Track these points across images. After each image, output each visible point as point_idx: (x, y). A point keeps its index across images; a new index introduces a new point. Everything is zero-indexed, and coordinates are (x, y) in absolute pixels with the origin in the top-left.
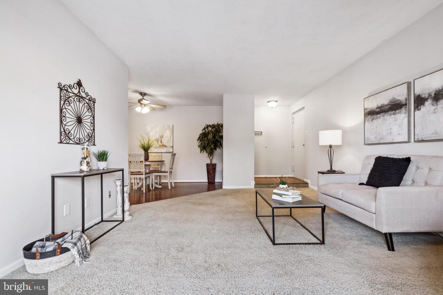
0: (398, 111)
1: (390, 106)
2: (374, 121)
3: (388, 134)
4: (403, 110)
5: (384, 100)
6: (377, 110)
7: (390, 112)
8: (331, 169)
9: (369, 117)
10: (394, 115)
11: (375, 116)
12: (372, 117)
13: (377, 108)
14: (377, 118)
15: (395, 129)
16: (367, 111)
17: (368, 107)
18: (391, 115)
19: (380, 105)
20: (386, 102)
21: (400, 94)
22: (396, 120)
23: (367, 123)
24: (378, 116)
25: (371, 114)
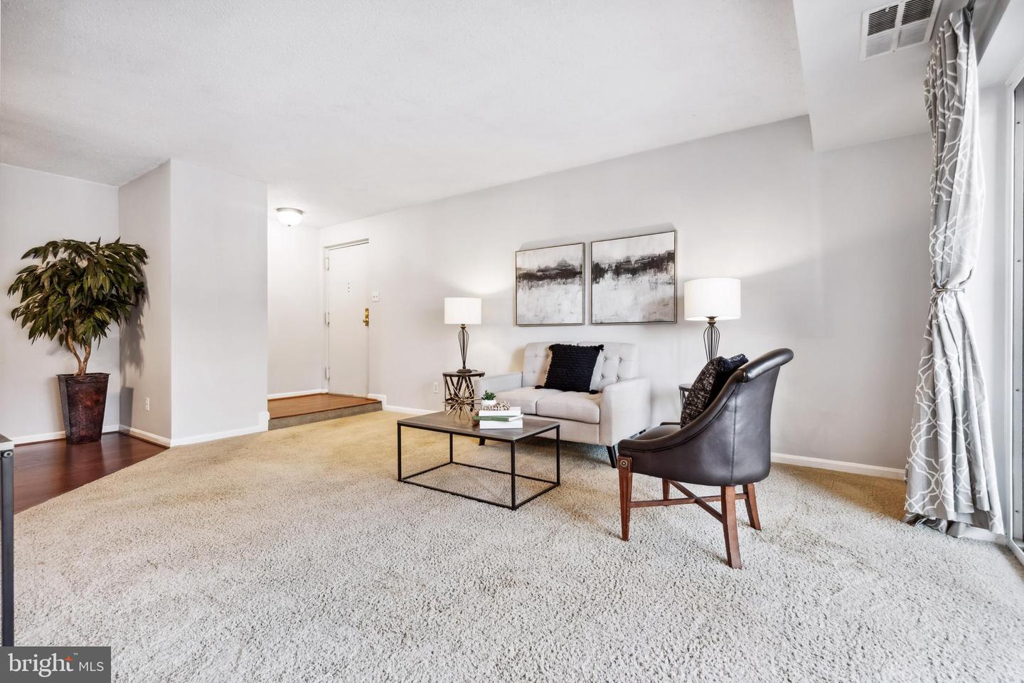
0: (570, 280)
1: (558, 271)
2: (533, 289)
3: (555, 311)
4: (577, 279)
5: (549, 260)
6: (539, 274)
7: (559, 280)
8: (464, 367)
9: (525, 282)
10: (564, 286)
11: (535, 283)
12: (530, 283)
13: (539, 271)
14: (538, 286)
15: (566, 306)
16: (521, 272)
17: (523, 267)
18: (559, 283)
19: (543, 267)
20: (553, 264)
21: (573, 257)
22: (567, 293)
23: (520, 292)
24: (540, 282)
25: (528, 277)
